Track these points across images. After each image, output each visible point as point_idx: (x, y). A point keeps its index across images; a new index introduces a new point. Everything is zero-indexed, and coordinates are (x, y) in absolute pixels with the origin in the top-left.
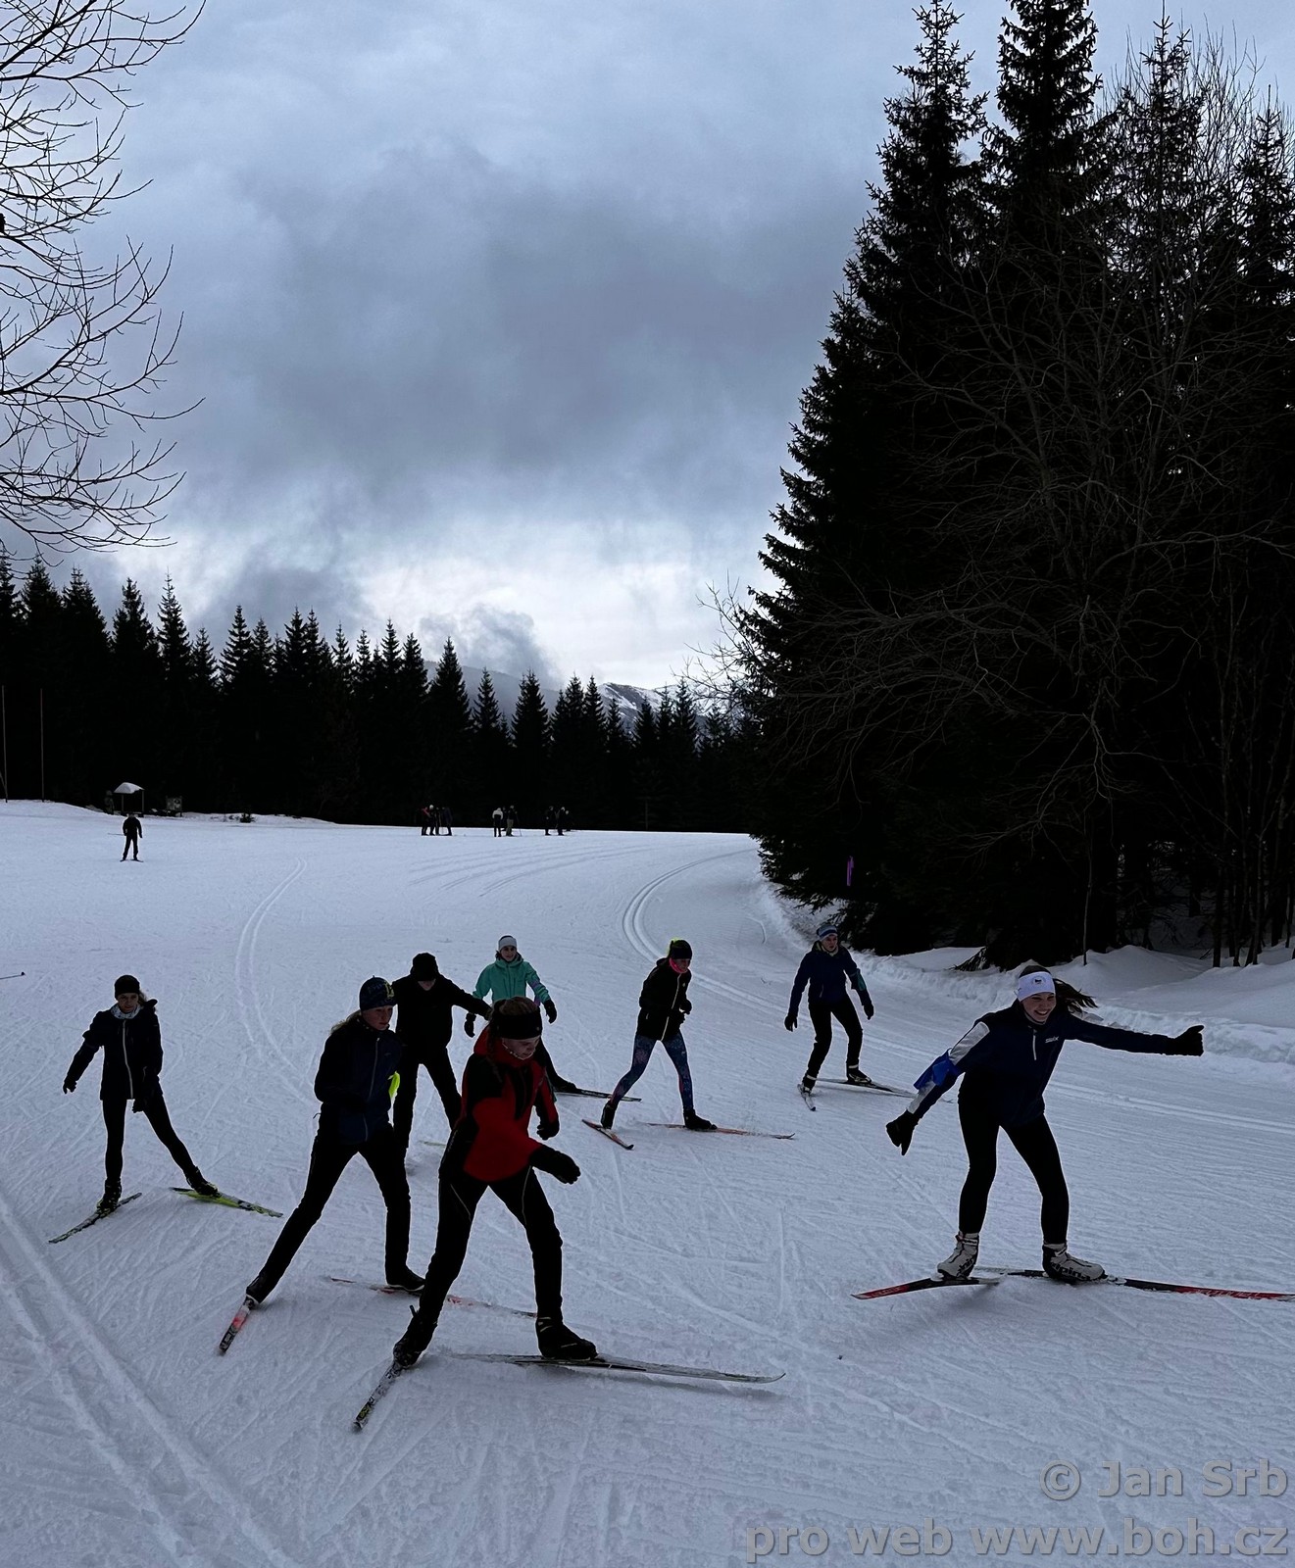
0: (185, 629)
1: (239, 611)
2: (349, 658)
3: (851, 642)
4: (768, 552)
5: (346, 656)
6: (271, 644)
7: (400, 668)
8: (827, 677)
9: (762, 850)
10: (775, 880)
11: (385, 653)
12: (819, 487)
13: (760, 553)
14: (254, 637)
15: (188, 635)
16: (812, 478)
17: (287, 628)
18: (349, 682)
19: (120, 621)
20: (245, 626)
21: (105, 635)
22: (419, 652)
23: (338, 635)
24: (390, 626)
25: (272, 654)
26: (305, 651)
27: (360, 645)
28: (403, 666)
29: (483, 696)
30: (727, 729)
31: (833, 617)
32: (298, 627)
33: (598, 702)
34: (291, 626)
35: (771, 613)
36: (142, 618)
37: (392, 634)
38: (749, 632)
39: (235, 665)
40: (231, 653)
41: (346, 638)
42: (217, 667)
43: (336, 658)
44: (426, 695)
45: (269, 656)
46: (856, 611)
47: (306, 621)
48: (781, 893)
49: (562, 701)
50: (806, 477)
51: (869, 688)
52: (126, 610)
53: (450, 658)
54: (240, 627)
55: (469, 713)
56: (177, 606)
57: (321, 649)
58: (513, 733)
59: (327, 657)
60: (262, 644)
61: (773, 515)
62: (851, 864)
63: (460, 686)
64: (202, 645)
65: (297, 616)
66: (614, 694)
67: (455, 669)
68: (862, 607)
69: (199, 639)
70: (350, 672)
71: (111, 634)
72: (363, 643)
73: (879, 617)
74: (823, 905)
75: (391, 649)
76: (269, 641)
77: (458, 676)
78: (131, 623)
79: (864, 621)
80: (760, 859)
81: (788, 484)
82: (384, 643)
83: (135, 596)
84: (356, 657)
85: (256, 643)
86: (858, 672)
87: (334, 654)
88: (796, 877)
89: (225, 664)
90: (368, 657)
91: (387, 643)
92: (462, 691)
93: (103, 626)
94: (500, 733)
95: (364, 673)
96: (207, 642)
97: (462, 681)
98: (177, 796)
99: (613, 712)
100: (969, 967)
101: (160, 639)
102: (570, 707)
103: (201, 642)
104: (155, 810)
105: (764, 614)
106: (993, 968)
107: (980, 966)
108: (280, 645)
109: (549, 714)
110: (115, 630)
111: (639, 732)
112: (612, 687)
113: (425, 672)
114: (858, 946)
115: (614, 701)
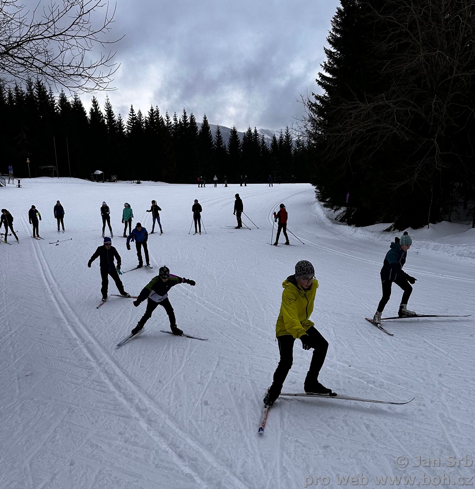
0: (114, 114)
1: (132, 107)
2: (171, 123)
4: (319, 79)
5: (169, 122)
6: (143, 118)
10: (320, 201)
11: (183, 121)
12: (338, 54)
13: (316, 80)
14: (137, 116)
15: (115, 116)
16: (335, 51)
18: (171, 132)
19: (92, 112)
20: (134, 112)
21: (87, 117)
22: (195, 120)
23: (166, 114)
25: (144, 122)
26: (155, 121)
27: (174, 118)
29: (217, 135)
30: (303, 145)
32: (152, 112)
33: (258, 137)
34: (150, 112)
35: (320, 102)
37: (185, 113)
38: (312, 109)
39: (131, 126)
40: (130, 122)
42: (125, 128)
43: (166, 123)
44: (198, 136)
45: (143, 123)
47: (155, 110)
48: (324, 206)
49: (245, 137)
50: (333, 50)
51: (356, 131)
52: (93, 108)
53: (205, 122)
54: (132, 112)
55: (213, 142)
56: (110, 106)
57: (161, 120)
58: (228, 149)
59: (163, 123)
60: (141, 120)
61: (321, 65)
62: (348, 195)
63: (209, 132)
64: (120, 119)
65: (152, 108)
66: (263, 133)
67: (207, 126)
71: (89, 117)
73: (361, 104)
74: (337, 210)
75: (185, 119)
77: (208, 128)
78: (95, 113)
79: (356, 106)
81: (327, 53)
83: (96, 103)
84: (173, 122)
85: (138, 118)
86: (353, 125)
87: (165, 121)
88: (328, 200)
89: (128, 126)
90: (177, 122)
91: (183, 117)
92: (210, 134)
93: (86, 114)
94: (224, 149)
95: (176, 128)
97: (210, 130)
98: (115, 175)
99: (263, 140)
100: (388, 230)
101: (105, 118)
102: (248, 139)
103: (119, 118)
104: (108, 180)
105: (318, 102)
106: (396, 230)
107: (392, 230)
108: (146, 119)
109: (241, 141)
110: (90, 115)
111: (272, 147)
112: (262, 131)
113: (197, 127)
114: (350, 224)
115: (263, 136)
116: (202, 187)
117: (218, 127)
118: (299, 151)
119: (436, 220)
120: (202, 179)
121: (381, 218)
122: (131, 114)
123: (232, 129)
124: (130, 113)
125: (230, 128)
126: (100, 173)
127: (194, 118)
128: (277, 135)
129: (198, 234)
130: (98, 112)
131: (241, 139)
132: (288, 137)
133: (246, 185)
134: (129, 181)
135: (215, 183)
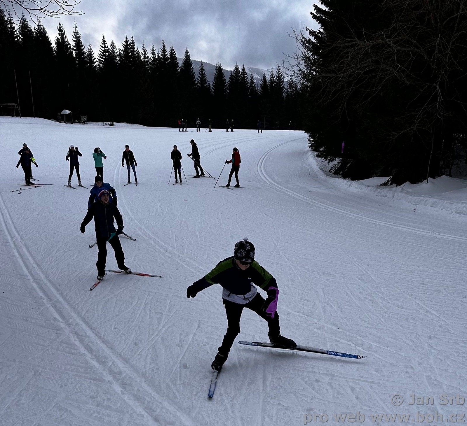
0: (83, 45)
1: (104, 37)
2: (148, 57)
3: (347, 53)
4: (314, 12)
5: (146, 56)
6: (117, 51)
7: (168, 61)
8: (338, 67)
10: (314, 150)
11: (162, 55)
13: (311, 12)
14: (110, 48)
15: (84, 47)
17: (123, 44)
18: (148, 67)
19: (58, 42)
20: (107, 43)
21: (52, 48)
22: (175, 54)
23: (143, 47)
24: (163, 43)
25: (117, 55)
26: (130, 54)
27: (152, 51)
28: (169, 60)
29: (201, 73)
30: (296, 88)
31: (341, 42)
32: (127, 44)
33: (246, 76)
34: (124, 43)
35: (315, 38)
36: (66, 40)
37: (164, 46)
38: (306, 47)
39: (103, 60)
40: (102, 55)
41: (146, 49)
42: (97, 61)
43: (143, 57)
44: (179, 73)
45: (116, 56)
46: (350, 40)
47: (130, 41)
48: (317, 156)
49: (231, 75)
51: (353, 72)
52: (59, 37)
54: (104, 44)
55: (195, 80)
56: (79, 35)
57: (136, 53)
58: (213, 89)
59: (139, 56)
60: (114, 53)
62: (343, 145)
63: (192, 69)
64: (90, 52)
65: (127, 39)
66: (252, 72)
67: (189, 61)
68: (353, 38)
69: (89, 49)
70: (148, 63)
71: (54, 48)
72: (153, 50)
73: (359, 42)
74: (332, 161)
75: (164, 53)
76: (116, 50)
77: (190, 64)
78: (62, 43)
79: (353, 44)
80: (308, 142)
82: (161, 50)
83: (62, 31)
84: (151, 56)
85: (111, 51)
86: (350, 66)
87: (142, 55)
88: (321, 149)
89: (99, 60)
90: (155, 57)
91: (162, 50)
92: (193, 71)
93: (51, 44)
94: (208, 89)
95: (154, 63)
96: (92, 51)
97: (192, 66)
98: (85, 115)
99: (251, 80)
100: (385, 184)
101: (73, 49)
102: (235, 77)
103: (89, 50)
104: (77, 121)
105: (312, 39)
106: (394, 185)
107: (389, 184)
108: (120, 52)
109: (227, 80)
110: (56, 46)
111: (262, 88)
112: (251, 69)
113: (178, 63)
114: (344, 177)
115: (252, 75)
116: (183, 131)
117: (202, 63)
118: (291, 94)
119: (435, 174)
120: (183, 121)
121: (378, 171)
122: (103, 45)
123: (218, 66)
124: (101, 45)
125: (216, 65)
126: (68, 113)
127: (174, 52)
128: (268, 75)
129: (178, 185)
130: (65, 42)
131: (227, 79)
132: (279, 77)
133: (232, 131)
134: (100, 123)
135: (199, 127)
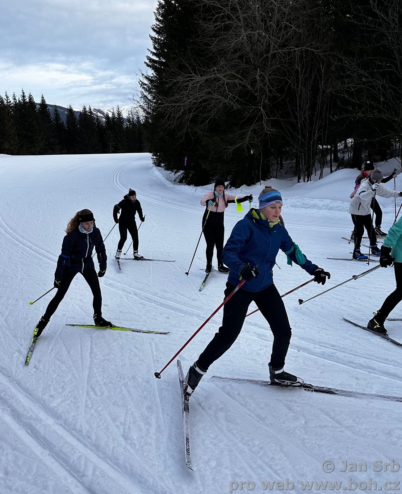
2: (10, 102)
7: (27, 104)
9: (152, 157)
10: (157, 166)
11: (22, 100)
12: (161, 40)
18: (11, 110)
22: (33, 99)
24: (23, 91)
27: (13, 97)
29: (55, 113)
41: (8, 95)
43: (6, 102)
44: (37, 113)
50: (157, 37)
55: (51, 118)
57: (0, 99)
58: (66, 124)
63: (47, 110)
70: (11, 106)
75: (24, 98)
77: (46, 107)
80: (152, 160)
82: (21, 96)
90: (16, 101)
94: (62, 124)
95: (16, 106)
99: (97, 117)
102: (83, 115)
106: (233, 188)
107: (229, 188)
109: (77, 118)
113: (36, 106)
123: (69, 108)
132: (119, 114)
